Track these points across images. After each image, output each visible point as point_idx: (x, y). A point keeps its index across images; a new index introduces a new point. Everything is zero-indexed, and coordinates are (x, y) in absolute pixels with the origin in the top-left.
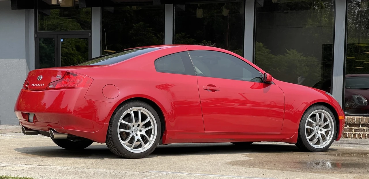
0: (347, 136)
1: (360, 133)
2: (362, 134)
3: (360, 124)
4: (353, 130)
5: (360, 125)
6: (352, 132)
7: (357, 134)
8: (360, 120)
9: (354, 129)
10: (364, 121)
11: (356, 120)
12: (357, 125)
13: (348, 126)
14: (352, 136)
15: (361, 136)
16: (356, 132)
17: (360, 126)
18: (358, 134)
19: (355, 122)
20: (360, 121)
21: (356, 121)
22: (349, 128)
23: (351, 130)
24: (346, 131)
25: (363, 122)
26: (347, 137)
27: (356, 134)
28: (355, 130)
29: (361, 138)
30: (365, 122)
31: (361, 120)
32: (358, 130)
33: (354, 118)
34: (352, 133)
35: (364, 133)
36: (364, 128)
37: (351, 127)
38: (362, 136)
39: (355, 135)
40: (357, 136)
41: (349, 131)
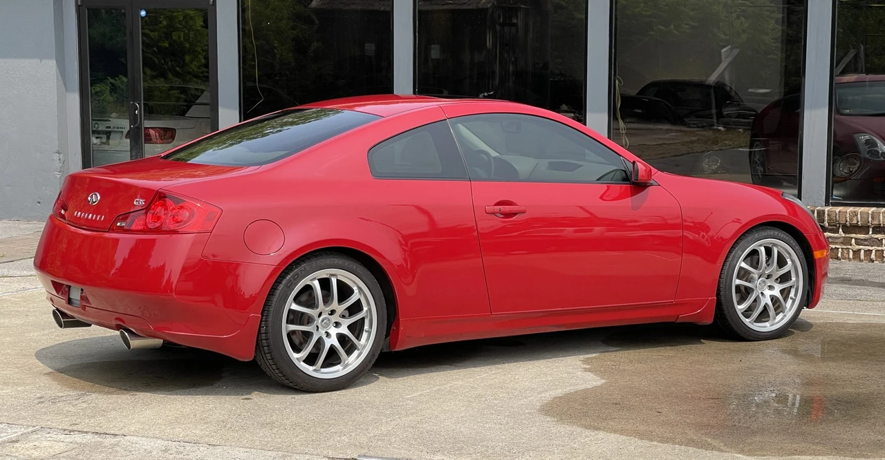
0: (839, 255)
1: (870, 248)
2: (874, 251)
3: (869, 227)
4: (853, 240)
5: (871, 229)
6: (851, 245)
7: (862, 251)
8: (870, 217)
9: (855, 239)
10: (879, 221)
11: (859, 216)
12: (864, 229)
13: (841, 230)
14: (851, 256)
15: (873, 256)
16: (861, 247)
17: (871, 233)
18: (865, 251)
19: (858, 222)
20: (870, 219)
21: (859, 219)
22: (843, 235)
23: (847, 241)
24: (836, 243)
25: (876, 222)
26: (837, 258)
27: (860, 250)
28: (858, 242)
29: (873, 261)
30: (881, 222)
31: (873, 218)
32: (865, 240)
33: (855, 212)
34: (849, 247)
35: (880, 248)
36: (879, 236)
37: (849, 234)
38: (876, 255)
39: (857, 253)
40: (862, 257)
41: (842, 243)
